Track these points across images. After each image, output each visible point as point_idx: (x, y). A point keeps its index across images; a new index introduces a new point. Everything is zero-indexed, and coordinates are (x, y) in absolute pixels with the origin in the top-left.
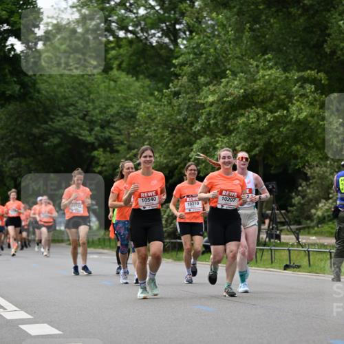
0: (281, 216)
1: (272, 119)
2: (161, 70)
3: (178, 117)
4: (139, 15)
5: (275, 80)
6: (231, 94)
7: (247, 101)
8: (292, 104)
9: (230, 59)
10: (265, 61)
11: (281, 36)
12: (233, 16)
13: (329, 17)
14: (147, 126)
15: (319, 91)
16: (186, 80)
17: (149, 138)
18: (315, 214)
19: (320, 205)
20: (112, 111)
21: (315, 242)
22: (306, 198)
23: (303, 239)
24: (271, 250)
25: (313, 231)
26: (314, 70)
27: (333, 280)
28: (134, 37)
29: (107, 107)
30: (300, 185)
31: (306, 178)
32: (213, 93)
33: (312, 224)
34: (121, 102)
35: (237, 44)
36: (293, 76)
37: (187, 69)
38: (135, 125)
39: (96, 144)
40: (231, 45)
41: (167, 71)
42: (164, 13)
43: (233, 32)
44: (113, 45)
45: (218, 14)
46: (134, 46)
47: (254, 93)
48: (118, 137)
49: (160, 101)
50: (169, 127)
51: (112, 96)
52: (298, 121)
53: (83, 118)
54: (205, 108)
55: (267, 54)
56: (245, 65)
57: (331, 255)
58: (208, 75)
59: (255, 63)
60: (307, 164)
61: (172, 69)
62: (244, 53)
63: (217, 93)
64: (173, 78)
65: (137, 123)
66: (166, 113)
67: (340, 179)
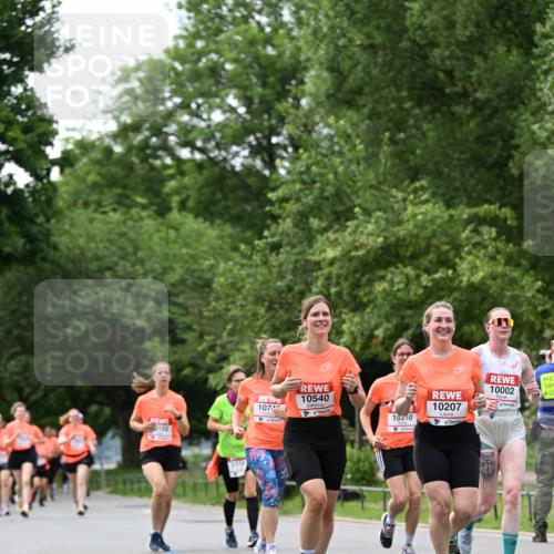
1: (430, 284)
2: (249, 208)
3: (279, 283)
4: (213, 124)
5: (432, 221)
6: (362, 246)
7: (388, 256)
8: (461, 258)
9: (359, 189)
10: (415, 191)
11: (439, 150)
12: (363, 120)
13: (517, 118)
14: (230, 299)
15: (504, 238)
16: (291, 225)
17: (234, 319)
20: (174, 277)
26: (493, 203)
27: (535, 539)
28: (205, 157)
29: (166, 271)
32: (334, 243)
34: (187, 262)
35: (369, 165)
36: (462, 213)
37: (291, 207)
38: (211, 299)
40: (362, 167)
41: (259, 211)
42: (252, 119)
43: (362, 146)
44: (171, 171)
45: (338, 118)
46: (206, 173)
47: (400, 242)
48: (184, 319)
49: (249, 258)
50: (265, 300)
51: (171, 252)
52: (471, 286)
54: (320, 269)
55: (419, 180)
56: (385, 198)
57: (530, 500)
58: (325, 217)
61: (268, 208)
62: (382, 179)
63: (340, 244)
64: (269, 222)
65: (213, 295)
66: (260, 278)
67: (542, 377)
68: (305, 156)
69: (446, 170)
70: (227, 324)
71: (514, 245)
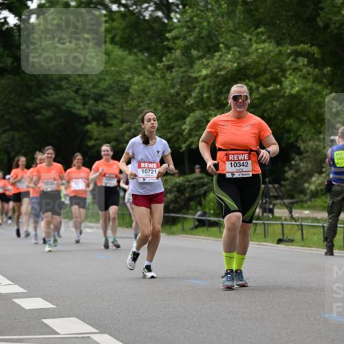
0: (274, 190)
2: (154, 44)
3: (172, 91)
5: (268, 54)
6: (224, 68)
7: (240, 75)
8: (286, 78)
9: (223, 32)
10: (258, 34)
11: (274, 10)
14: (140, 100)
15: (312, 65)
16: (180, 54)
18: (308, 188)
19: (314, 179)
20: (104, 85)
21: (308, 216)
22: (300, 173)
23: (296, 213)
24: (264, 224)
25: (305, 205)
26: (306, 44)
27: (326, 254)
28: (126, 10)
29: (100, 80)
30: (294, 159)
31: (299, 152)
32: (207, 66)
33: (305, 198)
34: (114, 75)
35: (230, 18)
36: (287, 49)
37: (180, 43)
38: (129, 99)
39: (90, 118)
40: (225, 19)
41: (160, 45)
43: (225, 5)
44: (105, 19)
46: (127, 20)
47: (247, 66)
48: (111, 111)
49: (153, 74)
50: (162, 101)
52: (293, 97)
53: (77, 92)
54: (198, 82)
55: (260, 27)
56: (239, 39)
57: (324, 229)
58: (201, 49)
59: (248, 37)
60: (300, 138)
61: (166, 43)
62: (237, 27)
63: (210, 67)
64: (166, 52)
65: (130, 97)
66: (160, 87)
67: (335, 153)
68: (190, 11)
69: (278, 22)
70: (138, 114)
71: (319, 70)
